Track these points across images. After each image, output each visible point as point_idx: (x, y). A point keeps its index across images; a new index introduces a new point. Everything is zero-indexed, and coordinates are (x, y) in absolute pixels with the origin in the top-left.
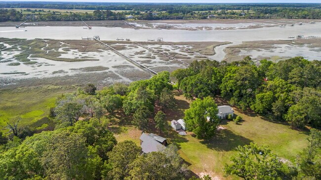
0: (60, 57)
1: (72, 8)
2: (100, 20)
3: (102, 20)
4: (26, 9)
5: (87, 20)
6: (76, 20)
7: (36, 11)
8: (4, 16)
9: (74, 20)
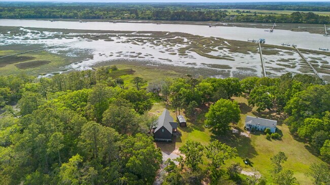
0: (208, 54)
1: (283, 9)
2: (297, 22)
3: (300, 23)
4: (235, 10)
5: (281, 22)
6: (269, 22)
7: (244, 12)
8: (209, 16)
9: (267, 22)
